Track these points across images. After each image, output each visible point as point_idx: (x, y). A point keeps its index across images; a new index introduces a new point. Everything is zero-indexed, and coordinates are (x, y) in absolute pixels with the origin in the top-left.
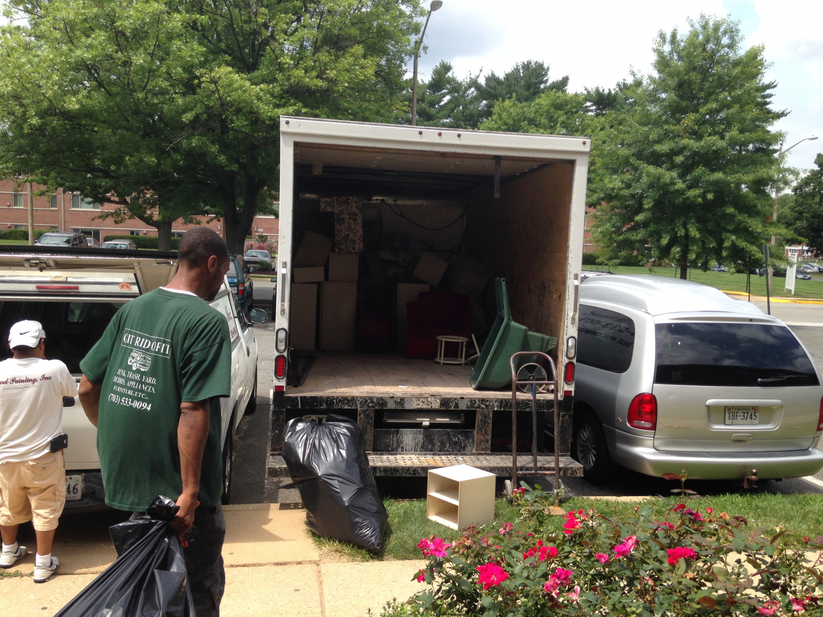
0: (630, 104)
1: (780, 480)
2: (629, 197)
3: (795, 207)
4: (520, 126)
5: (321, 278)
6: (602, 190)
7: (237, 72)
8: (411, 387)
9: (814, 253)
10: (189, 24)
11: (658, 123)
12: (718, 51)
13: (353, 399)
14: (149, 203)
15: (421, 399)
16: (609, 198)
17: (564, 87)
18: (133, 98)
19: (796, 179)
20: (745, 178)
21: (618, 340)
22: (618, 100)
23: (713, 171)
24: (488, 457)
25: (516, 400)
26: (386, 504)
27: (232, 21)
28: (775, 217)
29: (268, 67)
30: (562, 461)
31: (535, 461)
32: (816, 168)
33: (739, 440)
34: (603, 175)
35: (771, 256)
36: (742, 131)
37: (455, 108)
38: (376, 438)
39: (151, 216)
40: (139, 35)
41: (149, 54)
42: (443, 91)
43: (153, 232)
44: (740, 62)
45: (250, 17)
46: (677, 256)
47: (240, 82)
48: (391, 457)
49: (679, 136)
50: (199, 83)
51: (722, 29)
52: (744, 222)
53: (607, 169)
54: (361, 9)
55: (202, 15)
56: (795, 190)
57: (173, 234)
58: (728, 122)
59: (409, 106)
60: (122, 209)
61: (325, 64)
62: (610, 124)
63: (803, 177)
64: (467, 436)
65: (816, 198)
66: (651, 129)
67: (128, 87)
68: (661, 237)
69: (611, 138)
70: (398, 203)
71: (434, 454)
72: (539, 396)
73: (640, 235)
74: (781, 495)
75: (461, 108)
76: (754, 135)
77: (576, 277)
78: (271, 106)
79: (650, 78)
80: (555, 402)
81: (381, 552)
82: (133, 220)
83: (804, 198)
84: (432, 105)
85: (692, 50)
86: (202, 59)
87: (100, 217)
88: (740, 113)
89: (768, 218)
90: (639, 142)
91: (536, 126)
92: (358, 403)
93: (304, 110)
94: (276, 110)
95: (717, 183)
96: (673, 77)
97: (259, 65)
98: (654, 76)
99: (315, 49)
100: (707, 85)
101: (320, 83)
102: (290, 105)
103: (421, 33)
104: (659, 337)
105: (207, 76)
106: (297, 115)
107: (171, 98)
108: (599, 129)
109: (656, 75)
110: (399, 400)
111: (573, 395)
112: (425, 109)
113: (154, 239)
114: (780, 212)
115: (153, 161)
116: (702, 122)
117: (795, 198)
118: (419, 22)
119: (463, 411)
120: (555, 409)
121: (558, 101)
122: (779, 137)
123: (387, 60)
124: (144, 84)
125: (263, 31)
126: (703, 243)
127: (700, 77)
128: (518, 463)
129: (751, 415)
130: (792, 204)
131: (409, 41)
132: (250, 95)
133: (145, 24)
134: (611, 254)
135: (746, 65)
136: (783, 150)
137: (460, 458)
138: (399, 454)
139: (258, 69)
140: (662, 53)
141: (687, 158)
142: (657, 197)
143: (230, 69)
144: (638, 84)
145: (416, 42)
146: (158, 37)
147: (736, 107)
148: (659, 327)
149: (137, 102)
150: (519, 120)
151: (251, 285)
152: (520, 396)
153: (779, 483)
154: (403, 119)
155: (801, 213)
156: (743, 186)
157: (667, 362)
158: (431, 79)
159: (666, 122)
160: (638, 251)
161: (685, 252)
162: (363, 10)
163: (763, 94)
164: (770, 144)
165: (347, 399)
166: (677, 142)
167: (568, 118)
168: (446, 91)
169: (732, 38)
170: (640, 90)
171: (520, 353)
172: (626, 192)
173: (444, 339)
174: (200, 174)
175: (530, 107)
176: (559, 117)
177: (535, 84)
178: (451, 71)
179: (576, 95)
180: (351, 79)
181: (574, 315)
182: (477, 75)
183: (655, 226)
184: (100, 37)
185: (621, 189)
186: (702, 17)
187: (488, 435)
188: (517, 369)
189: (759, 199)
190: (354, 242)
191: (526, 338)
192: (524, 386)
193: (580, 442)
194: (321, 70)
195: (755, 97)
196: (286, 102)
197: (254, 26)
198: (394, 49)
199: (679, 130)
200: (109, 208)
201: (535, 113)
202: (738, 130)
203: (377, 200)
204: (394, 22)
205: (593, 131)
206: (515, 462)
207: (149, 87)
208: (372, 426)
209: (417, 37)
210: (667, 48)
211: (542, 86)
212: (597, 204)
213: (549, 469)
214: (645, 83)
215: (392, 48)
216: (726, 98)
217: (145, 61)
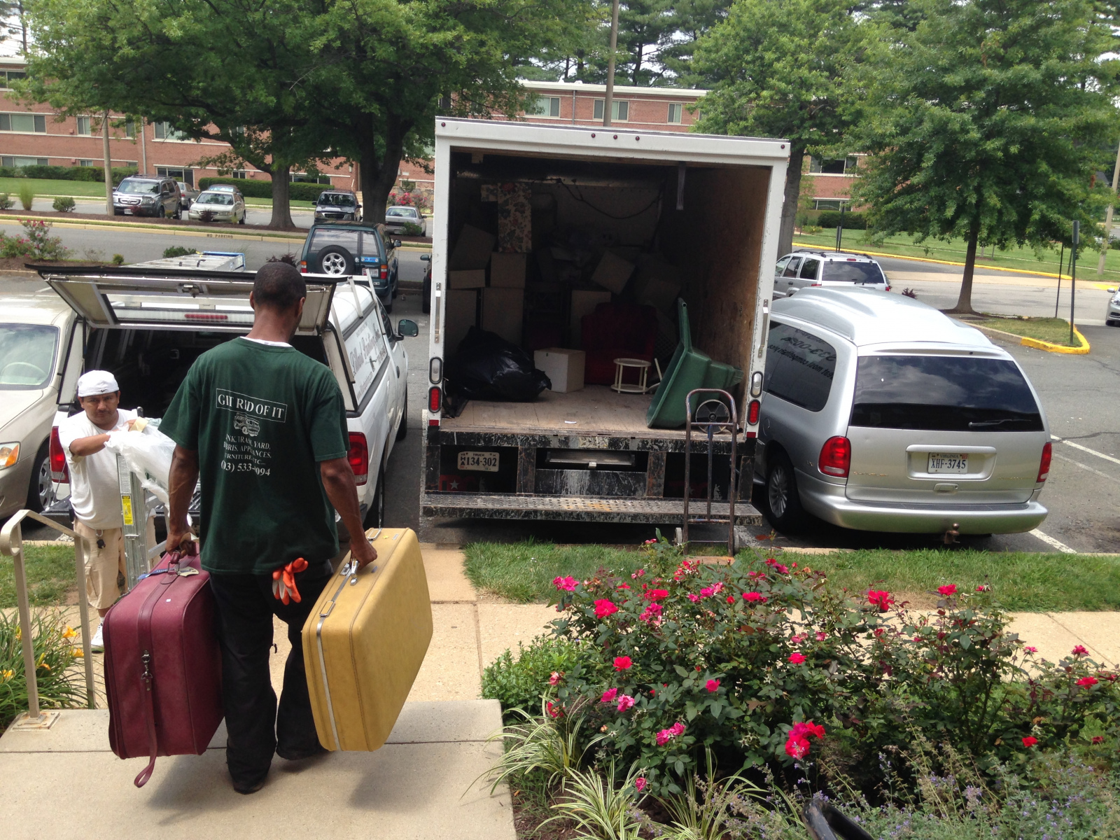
1: (989, 536)
2: (905, 147)
5: (482, 284)
8: (578, 424)
11: (952, 43)
13: (513, 437)
15: (588, 438)
18: (247, 19)
24: (659, 503)
25: (692, 441)
30: (738, 509)
31: (709, 508)
33: (943, 491)
36: (1063, 59)
38: (538, 479)
43: (265, 178)
46: (963, 231)
47: (384, 2)
48: (554, 500)
49: (979, 62)
52: (1058, 184)
58: (1046, 45)
59: (609, 13)
64: (638, 479)
66: (940, 52)
67: (241, 4)
68: (944, 205)
69: (885, 63)
70: (577, 183)
71: (601, 498)
72: (716, 437)
73: (916, 202)
74: (986, 553)
77: (766, 304)
80: (735, 444)
88: (1063, 32)
89: (1092, 180)
92: (518, 440)
94: (431, 35)
95: (1025, 130)
107: (295, 18)
110: (563, 439)
111: (757, 437)
116: (1011, 42)
119: (633, 452)
120: (734, 453)
126: (1001, 214)
128: (690, 510)
129: (959, 463)
132: (397, 17)
137: (629, 503)
138: (563, 496)
141: (989, 93)
142: (941, 150)
149: (252, 24)
151: (396, 262)
152: (698, 436)
153: (987, 539)
159: (962, 42)
161: (975, 226)
166: (975, 71)
171: (698, 390)
172: (901, 140)
173: (622, 363)
181: (762, 347)
183: (937, 189)
185: (894, 136)
187: (660, 478)
188: (694, 407)
190: (520, 240)
191: (708, 370)
192: (700, 427)
199: (978, 54)
202: (1059, 57)
203: (552, 179)
206: (686, 509)
208: (533, 466)
213: (724, 517)
216: (1045, 11)
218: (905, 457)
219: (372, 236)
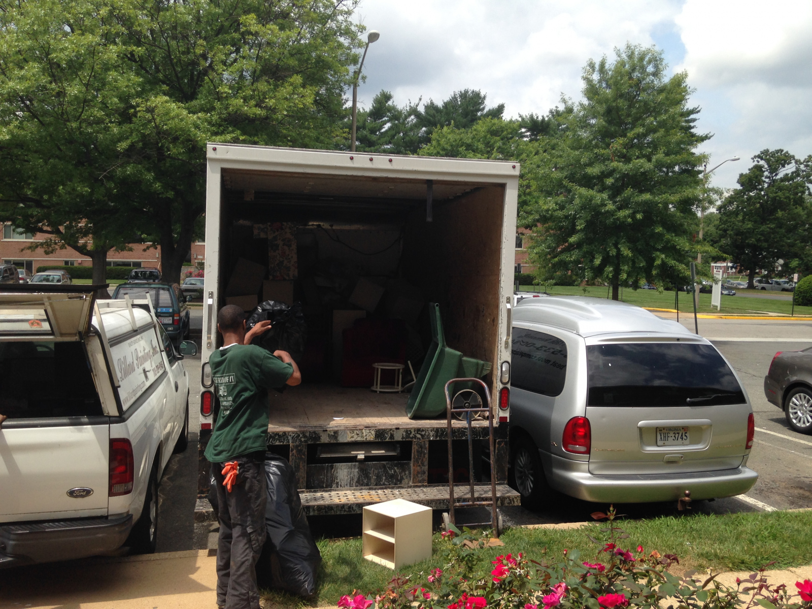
0: (562, 130)
1: (712, 500)
2: (563, 218)
3: (720, 225)
4: (458, 151)
6: (537, 212)
7: (174, 102)
8: (346, 419)
9: (738, 269)
10: (127, 56)
11: (589, 147)
12: (644, 79)
13: (285, 435)
14: (81, 233)
15: (355, 432)
16: (544, 219)
17: (500, 114)
18: (67, 128)
19: (720, 199)
20: (672, 198)
21: (551, 363)
22: (551, 126)
23: (641, 192)
24: (425, 490)
25: (452, 429)
26: (320, 545)
27: (169, 52)
28: (701, 236)
29: (206, 96)
30: (499, 490)
31: (472, 491)
32: (739, 187)
33: (671, 462)
34: (538, 198)
35: (698, 273)
36: (667, 154)
37: (395, 135)
38: (309, 475)
39: (85, 245)
40: (74, 67)
41: (84, 84)
42: (384, 119)
43: (87, 261)
44: (665, 89)
45: (188, 49)
46: (610, 275)
47: (177, 111)
48: (326, 494)
49: (608, 159)
50: (135, 112)
51: (647, 59)
52: (672, 240)
53: (542, 191)
54: (300, 40)
55: (138, 46)
56: (719, 209)
57: (109, 264)
58: (655, 146)
59: (349, 133)
60: (53, 239)
61: (264, 94)
62: (544, 149)
63: (727, 196)
64: (404, 467)
65: (739, 216)
66: (582, 153)
67: (62, 117)
68: (594, 258)
69: (544, 162)
70: (334, 228)
71: (370, 489)
72: (474, 424)
73: (574, 256)
74: (714, 516)
75: (402, 134)
76: (679, 157)
77: (509, 300)
78: (209, 134)
79: (581, 105)
80: (490, 429)
81: (314, 598)
82: (64, 250)
83: (728, 216)
84: (373, 131)
85: (619, 78)
86: (139, 89)
87: (30, 248)
88: (665, 137)
89: (694, 237)
90: (572, 165)
91: (474, 151)
92: (290, 438)
93: (241, 138)
95: (646, 203)
96: (602, 104)
97: (198, 95)
98: (584, 103)
99: (253, 79)
100: (634, 111)
101: (258, 111)
102: (228, 133)
103: (360, 64)
104: (591, 359)
105: (143, 105)
106: (235, 142)
107: (105, 127)
108: (534, 153)
109: (586, 102)
110: (333, 434)
111: (508, 421)
112: (366, 136)
113: (89, 269)
114: (706, 230)
115: (87, 191)
116: (630, 146)
117: (719, 216)
118: (357, 53)
119: (398, 442)
120: (491, 437)
121: (494, 128)
122: (703, 159)
123: (326, 90)
124: (78, 114)
125: (202, 62)
126: (634, 262)
127: (626, 103)
128: (455, 494)
129: (682, 435)
130: (717, 222)
131: (347, 71)
132: (187, 123)
133: (81, 55)
134: (547, 275)
135: (670, 92)
136: (708, 170)
137: (396, 492)
138: (333, 490)
139: (196, 99)
140: (592, 81)
141: (617, 180)
142: (589, 218)
143: (167, 98)
144: (569, 110)
145: (355, 72)
146: (93, 68)
147: (662, 132)
148: (590, 349)
149: (70, 131)
150: (458, 146)
151: (187, 314)
152: (456, 424)
153: (711, 503)
154: (344, 145)
155: (725, 231)
156: (670, 206)
157: (600, 384)
158: (371, 108)
159: (597, 146)
160: (572, 271)
161: (617, 272)
162: (302, 42)
163: (687, 119)
164: (695, 166)
165: (278, 435)
166: (607, 165)
167: (504, 144)
168: (386, 119)
169: (656, 67)
170: (571, 117)
171: (454, 379)
172: (560, 214)
173: (380, 366)
174: (136, 202)
175: (467, 133)
176: (495, 142)
177: (472, 111)
178: (391, 100)
179: (511, 121)
180: (290, 107)
181: (507, 339)
182: (417, 103)
183: (588, 246)
184: (34, 68)
185: (554, 211)
186: (628, 47)
187: (424, 466)
188: (452, 395)
189: (685, 218)
190: (288, 269)
191: (460, 364)
192: (459, 414)
193: (518, 468)
194: (259, 99)
195: (679, 122)
196: (224, 130)
197: (191, 57)
198: (333, 79)
199: (608, 153)
200: (40, 238)
201: (472, 139)
202: (664, 153)
203: (313, 225)
204: (332, 53)
205: (528, 156)
206: (452, 493)
207: (84, 117)
208: (305, 462)
209: (355, 67)
210: (596, 77)
211: (479, 114)
212: (532, 226)
213: (486, 499)
214: (575, 109)
215: (331, 78)
216: (652, 123)
217: (80, 92)
218: (637, 432)
219: (167, 292)
